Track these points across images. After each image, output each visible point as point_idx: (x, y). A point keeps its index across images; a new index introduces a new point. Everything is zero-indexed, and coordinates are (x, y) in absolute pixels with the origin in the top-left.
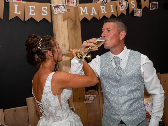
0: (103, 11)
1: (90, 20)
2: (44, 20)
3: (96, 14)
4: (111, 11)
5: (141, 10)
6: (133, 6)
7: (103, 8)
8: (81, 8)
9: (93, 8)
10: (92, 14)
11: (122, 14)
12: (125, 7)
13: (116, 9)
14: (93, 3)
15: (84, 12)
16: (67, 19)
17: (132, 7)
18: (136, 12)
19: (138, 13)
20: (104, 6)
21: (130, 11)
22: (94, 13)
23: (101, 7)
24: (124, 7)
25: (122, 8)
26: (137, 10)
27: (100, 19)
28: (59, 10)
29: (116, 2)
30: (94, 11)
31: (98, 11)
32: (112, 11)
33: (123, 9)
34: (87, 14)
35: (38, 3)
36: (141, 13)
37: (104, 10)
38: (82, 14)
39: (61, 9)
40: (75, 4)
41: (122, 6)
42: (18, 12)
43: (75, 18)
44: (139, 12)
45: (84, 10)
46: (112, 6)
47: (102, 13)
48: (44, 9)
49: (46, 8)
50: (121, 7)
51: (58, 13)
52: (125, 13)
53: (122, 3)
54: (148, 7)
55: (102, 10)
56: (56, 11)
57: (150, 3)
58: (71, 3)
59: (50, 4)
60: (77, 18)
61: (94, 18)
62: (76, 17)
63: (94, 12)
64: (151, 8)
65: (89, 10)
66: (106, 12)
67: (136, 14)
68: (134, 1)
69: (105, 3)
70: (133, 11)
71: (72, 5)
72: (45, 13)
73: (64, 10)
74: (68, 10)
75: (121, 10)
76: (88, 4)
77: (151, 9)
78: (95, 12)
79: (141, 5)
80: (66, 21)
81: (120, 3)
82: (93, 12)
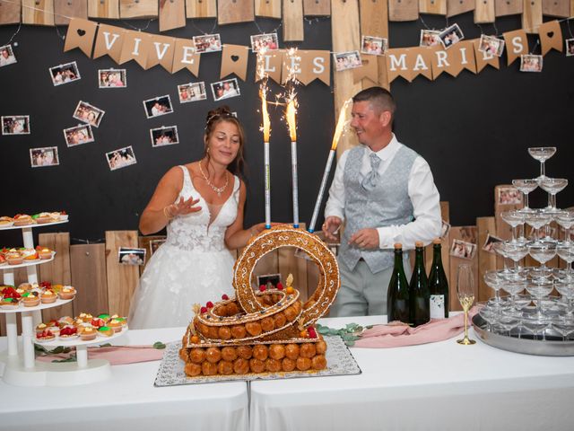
0: (443, 62)
1: (410, 81)
2: (318, 81)
3: (425, 68)
4: (462, 60)
5: (539, 58)
6: (518, 48)
7: (442, 56)
8: (393, 57)
9: (420, 57)
10: (416, 69)
11: (488, 66)
12: (496, 51)
13: (475, 56)
14: (421, 45)
15: (398, 64)
16: (362, 80)
17: (515, 51)
18: (524, 62)
19: (532, 64)
20: (442, 52)
21: (510, 60)
22: (421, 67)
23: (438, 53)
24: (494, 52)
25: (488, 55)
26: (529, 57)
27: (435, 78)
28: (346, 63)
29: (473, 41)
30: (420, 62)
31: (431, 62)
32: (464, 62)
33: (491, 57)
34: (404, 68)
35: (306, 52)
36: (539, 63)
37: (444, 59)
38: (393, 69)
39: (350, 61)
40: (378, 51)
41: (489, 49)
42: (270, 68)
43: (379, 77)
44: (536, 61)
45: (398, 60)
46: (463, 50)
47: (440, 65)
48: (319, 62)
49: (322, 60)
50: (485, 53)
51: (344, 68)
52: (496, 65)
53: (488, 44)
54: (560, 48)
55: (440, 59)
56: (340, 65)
57: (567, 41)
58: (372, 48)
59: (329, 52)
60: (384, 76)
61: (421, 77)
62: (380, 75)
63: (421, 65)
64: (570, 51)
65: (411, 62)
66: (447, 64)
67: (525, 66)
68: (520, 39)
69: (447, 46)
70: (519, 59)
71: (373, 52)
72: (318, 69)
73: (357, 62)
74: (365, 62)
75: (486, 58)
76: (407, 49)
77: (568, 54)
78: (423, 64)
79: (539, 46)
80: (360, 83)
81: (483, 44)
82: (417, 64)
